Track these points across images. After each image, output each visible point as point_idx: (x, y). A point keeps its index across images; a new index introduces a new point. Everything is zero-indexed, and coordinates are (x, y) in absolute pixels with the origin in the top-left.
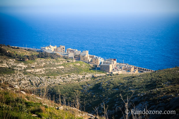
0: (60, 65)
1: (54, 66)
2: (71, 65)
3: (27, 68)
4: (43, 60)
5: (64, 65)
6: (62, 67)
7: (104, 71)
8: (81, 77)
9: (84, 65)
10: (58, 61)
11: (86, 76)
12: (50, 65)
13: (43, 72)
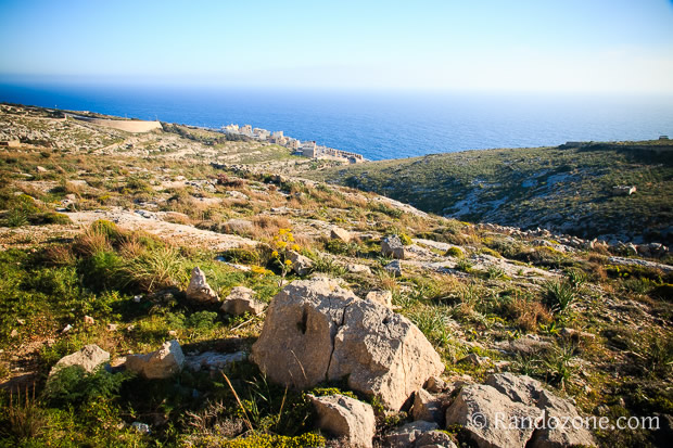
0: (255, 149)
1: (249, 151)
2: (268, 150)
3: (219, 154)
4: (234, 143)
5: (259, 149)
6: (258, 152)
7: (307, 157)
8: (283, 164)
9: (282, 149)
10: (252, 145)
11: (289, 163)
12: (244, 150)
13: (239, 160)
